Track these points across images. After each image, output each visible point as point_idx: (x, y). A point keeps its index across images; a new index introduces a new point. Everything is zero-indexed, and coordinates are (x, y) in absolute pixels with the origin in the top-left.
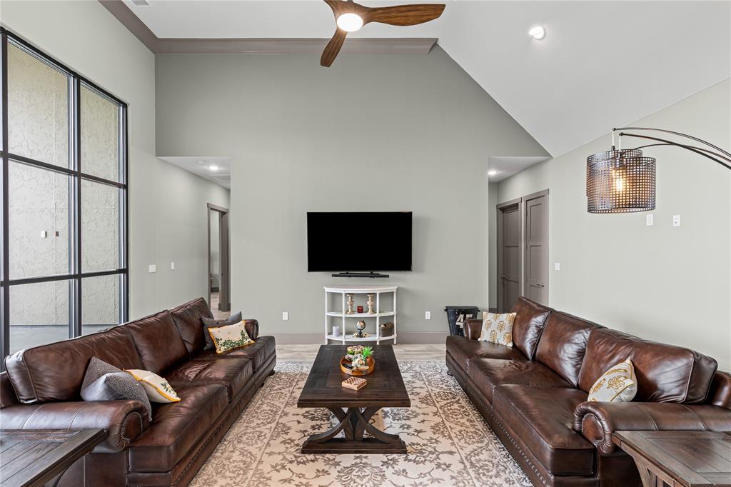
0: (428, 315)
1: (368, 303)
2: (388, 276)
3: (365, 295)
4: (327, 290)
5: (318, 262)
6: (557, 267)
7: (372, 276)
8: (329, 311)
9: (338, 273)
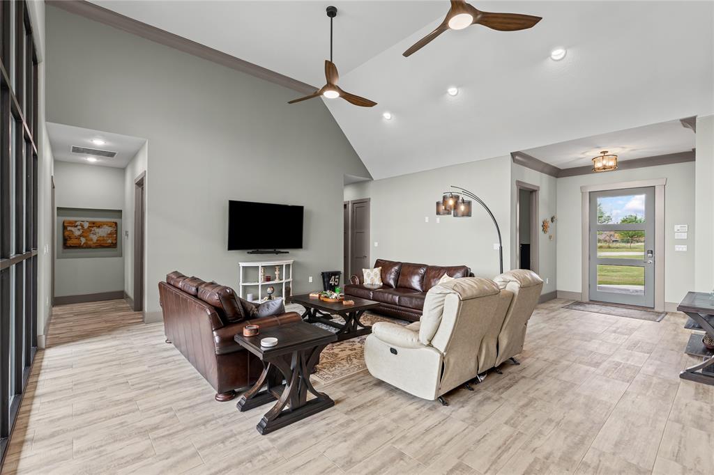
0: (311, 279)
1: (276, 273)
2: (288, 252)
3: (273, 267)
4: (242, 264)
5: (236, 242)
6: (376, 244)
7: (277, 253)
8: (243, 282)
9: (250, 251)
